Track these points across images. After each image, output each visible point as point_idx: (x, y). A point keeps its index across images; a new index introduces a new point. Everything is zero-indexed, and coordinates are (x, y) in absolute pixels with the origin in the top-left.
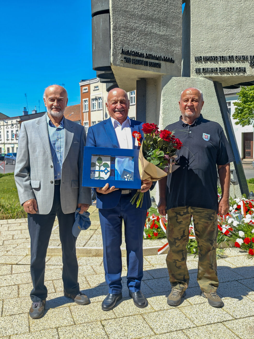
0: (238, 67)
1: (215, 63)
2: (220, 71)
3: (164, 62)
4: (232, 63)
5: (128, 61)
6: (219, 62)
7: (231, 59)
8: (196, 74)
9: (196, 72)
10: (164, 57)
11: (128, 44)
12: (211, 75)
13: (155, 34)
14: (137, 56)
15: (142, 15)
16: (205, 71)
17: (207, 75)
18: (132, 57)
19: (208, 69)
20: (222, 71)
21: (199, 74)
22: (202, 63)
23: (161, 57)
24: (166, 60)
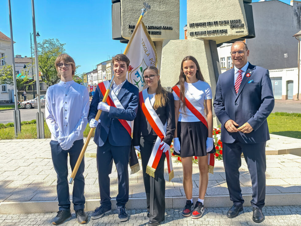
0: (221, 29)
1: (204, 27)
2: (208, 33)
3: (164, 30)
4: (217, 27)
6: (207, 27)
7: (216, 23)
8: (190, 36)
9: (191, 35)
10: (164, 27)
11: (135, 21)
12: (201, 37)
13: (156, 11)
16: (197, 34)
17: (199, 37)
19: (199, 32)
20: (209, 32)
21: (193, 37)
22: (195, 28)
23: (161, 27)
24: (165, 28)
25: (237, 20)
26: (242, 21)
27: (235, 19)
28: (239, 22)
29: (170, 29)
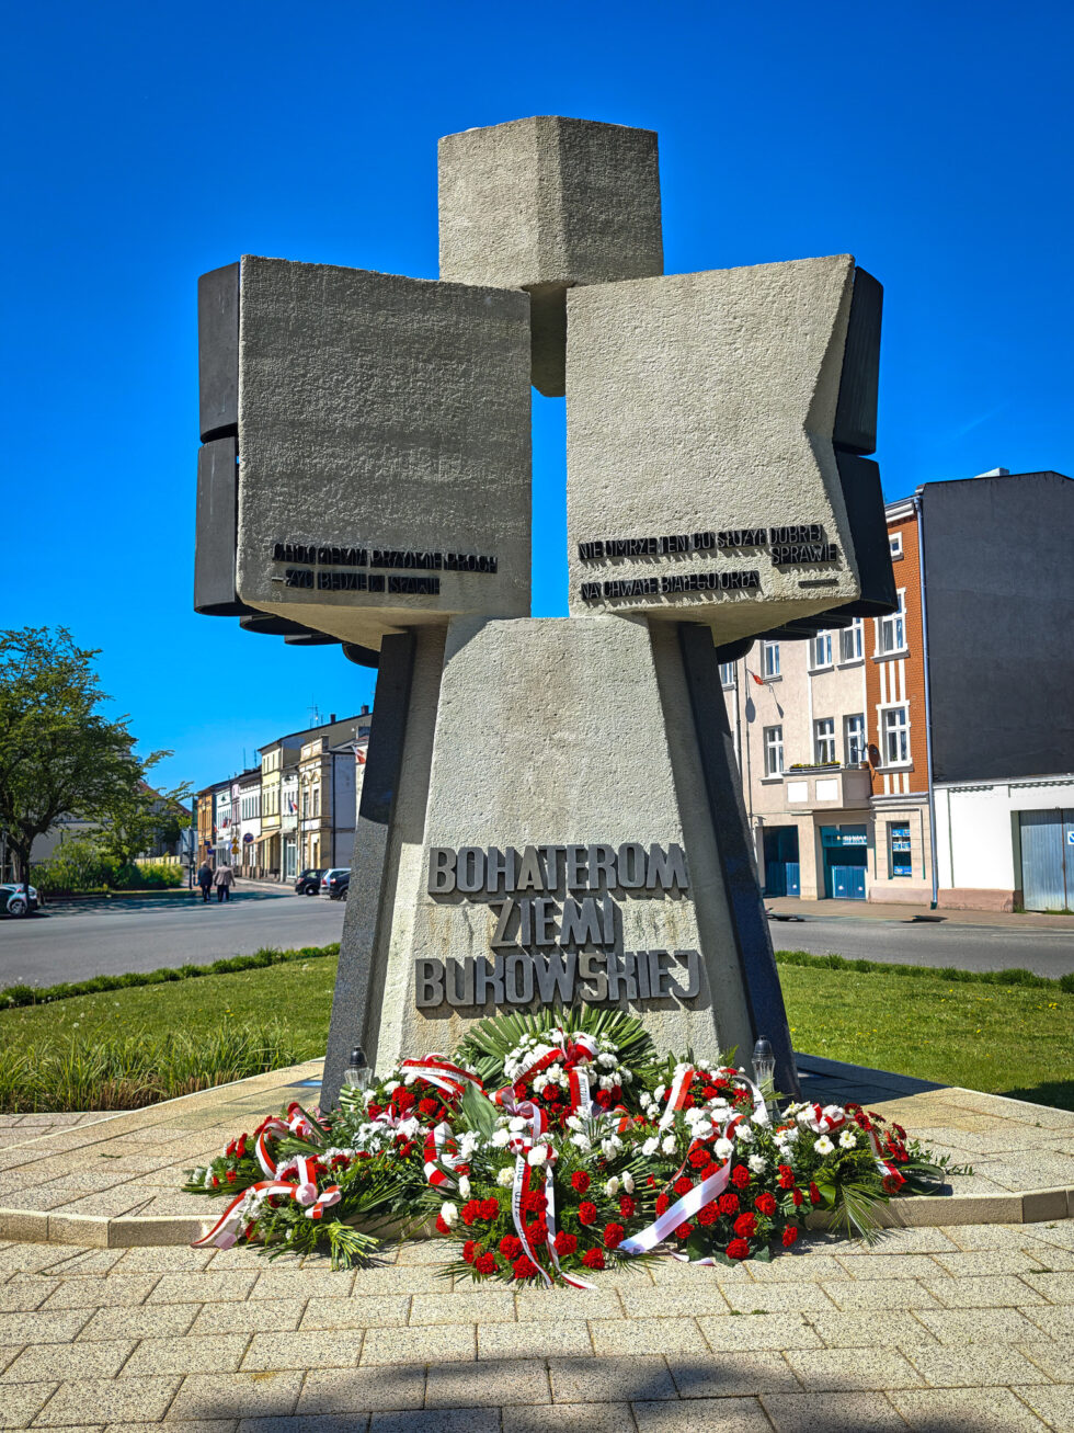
0: (730, 571)
1: (649, 562)
2: (665, 588)
3: (452, 572)
4: (709, 560)
5: (299, 580)
6: (664, 559)
7: (704, 543)
8: (583, 604)
9: (584, 598)
10: (451, 556)
11: (305, 527)
12: (634, 605)
13: (416, 482)
14: (336, 562)
15: (360, 427)
16: (615, 591)
17: (624, 606)
18: (317, 568)
19: (623, 583)
20: (674, 586)
21: (596, 605)
22: (604, 565)
23: (438, 556)
24: (459, 564)
25: (803, 528)
26: (827, 531)
27: (795, 524)
28: (815, 537)
29: (486, 566)
